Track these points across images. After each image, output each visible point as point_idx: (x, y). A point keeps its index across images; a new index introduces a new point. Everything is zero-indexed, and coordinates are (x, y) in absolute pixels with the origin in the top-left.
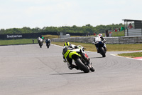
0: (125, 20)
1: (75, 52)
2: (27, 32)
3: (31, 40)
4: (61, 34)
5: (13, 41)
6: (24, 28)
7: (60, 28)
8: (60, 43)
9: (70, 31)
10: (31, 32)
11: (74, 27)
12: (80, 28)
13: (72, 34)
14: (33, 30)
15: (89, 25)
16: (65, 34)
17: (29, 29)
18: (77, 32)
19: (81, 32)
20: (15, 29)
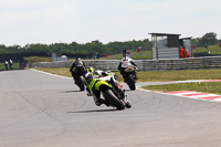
0: (153, 34)
1: (103, 81)
4: (54, 55)
7: (52, 46)
8: (52, 70)
9: (68, 51)
10: (7, 52)
11: (74, 44)
13: (69, 56)
15: (97, 42)
16: (59, 56)
18: (78, 52)
19: (84, 52)
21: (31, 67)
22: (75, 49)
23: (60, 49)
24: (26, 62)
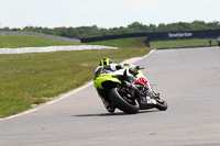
2: (199, 28)
3: (206, 41)
5: (177, 43)
6: (196, 22)
14: (210, 24)
17: (203, 23)
20: (181, 24)
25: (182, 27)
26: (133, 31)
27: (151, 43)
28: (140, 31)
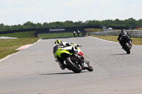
2: (69, 25)
4: (104, 27)
6: (67, 22)
7: (103, 22)
8: (102, 37)
9: (113, 25)
10: (74, 25)
11: (117, 20)
12: (123, 21)
13: (114, 28)
14: (76, 23)
15: (132, 19)
16: (107, 28)
17: (71, 22)
18: (119, 25)
19: (123, 25)
20: (58, 23)
21: (89, 35)
22: (118, 24)
23: (108, 24)
24: (86, 32)
25: (58, 25)
26: (27, 27)
27: (39, 35)
28: (31, 28)
